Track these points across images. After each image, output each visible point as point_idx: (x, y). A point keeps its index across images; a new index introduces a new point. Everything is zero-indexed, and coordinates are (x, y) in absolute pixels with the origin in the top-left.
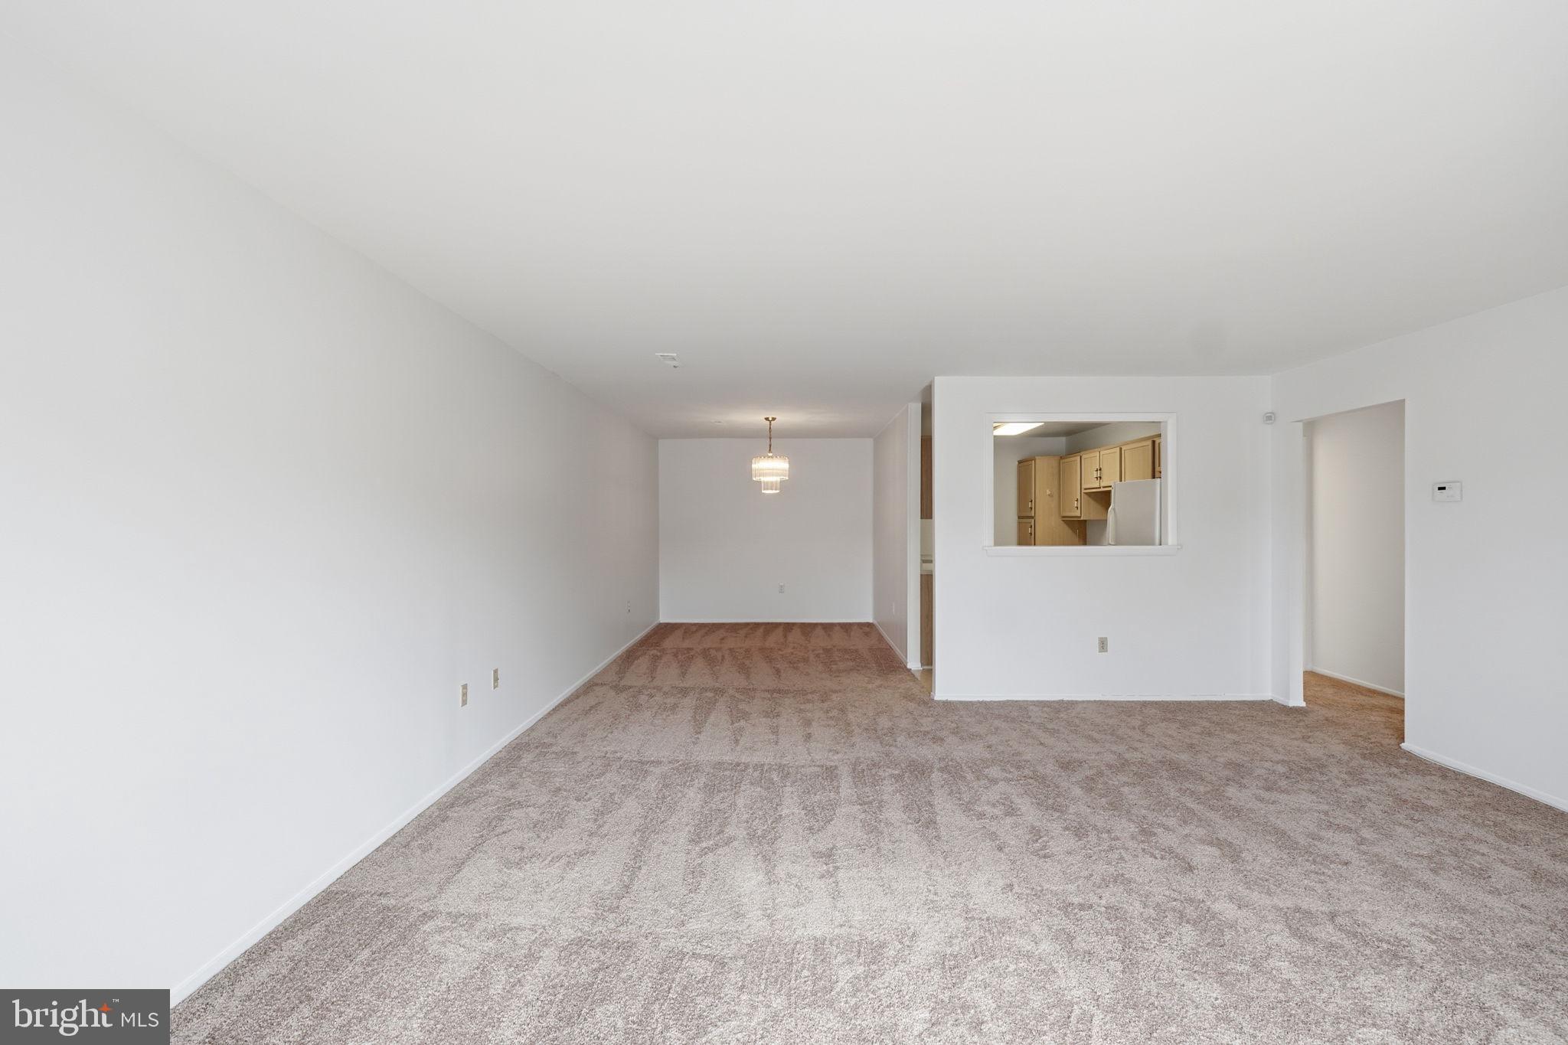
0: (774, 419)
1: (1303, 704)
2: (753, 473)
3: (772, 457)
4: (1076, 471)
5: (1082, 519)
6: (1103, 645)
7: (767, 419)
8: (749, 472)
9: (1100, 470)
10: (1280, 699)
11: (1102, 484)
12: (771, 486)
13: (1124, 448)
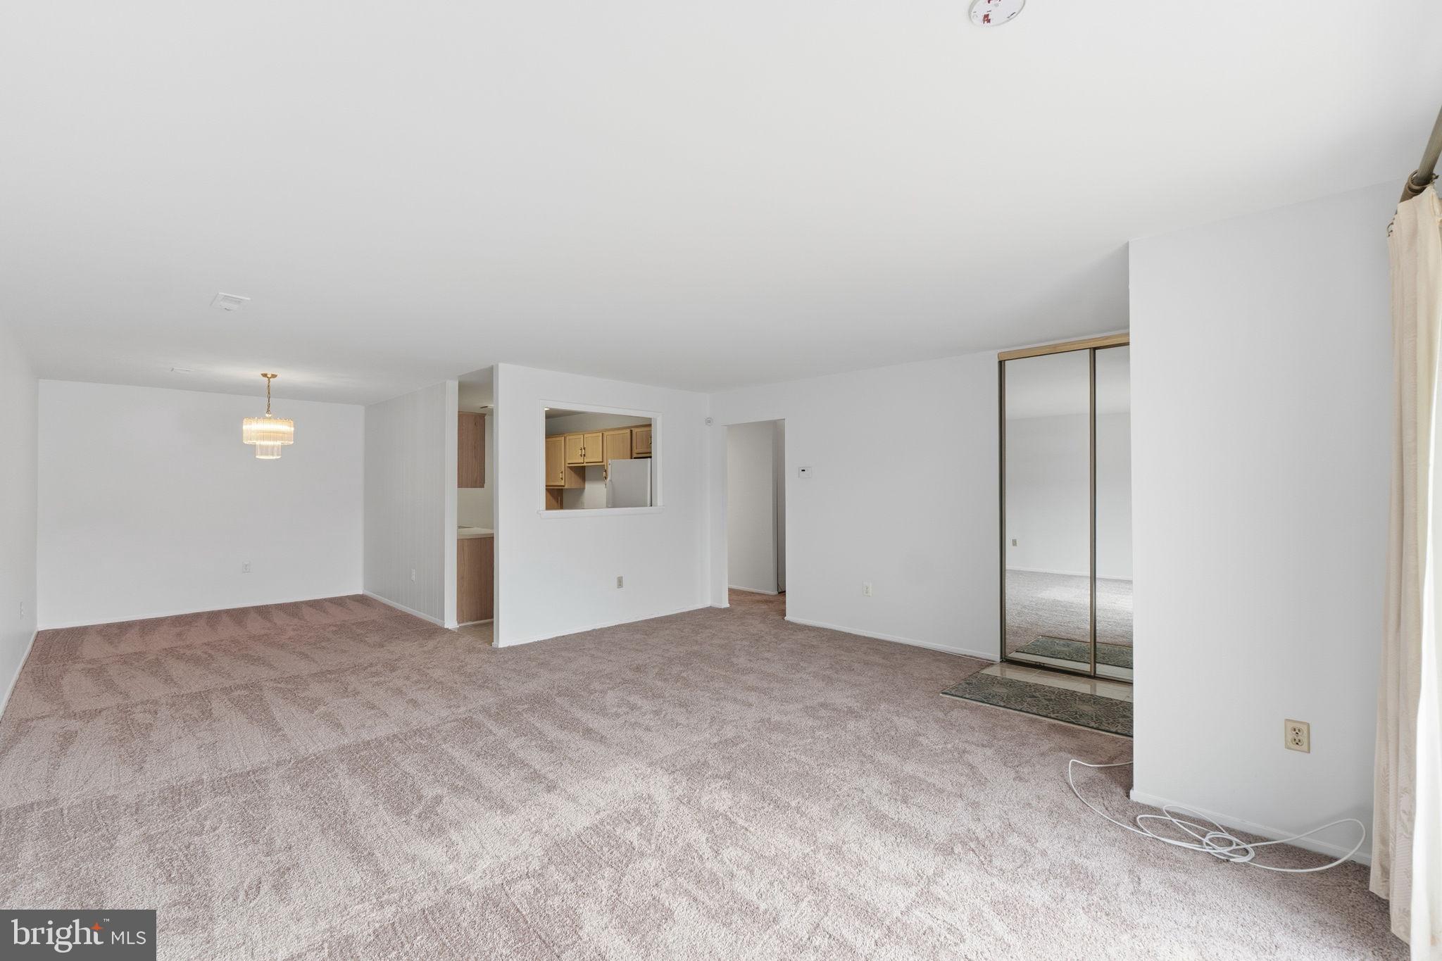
0: (274, 376)
1: (728, 605)
2: (245, 435)
3: (270, 418)
4: (561, 450)
5: (566, 487)
6: (620, 583)
7: (265, 375)
8: (240, 433)
9: (584, 449)
10: (717, 605)
11: (586, 461)
12: (266, 450)
13: (605, 434)
